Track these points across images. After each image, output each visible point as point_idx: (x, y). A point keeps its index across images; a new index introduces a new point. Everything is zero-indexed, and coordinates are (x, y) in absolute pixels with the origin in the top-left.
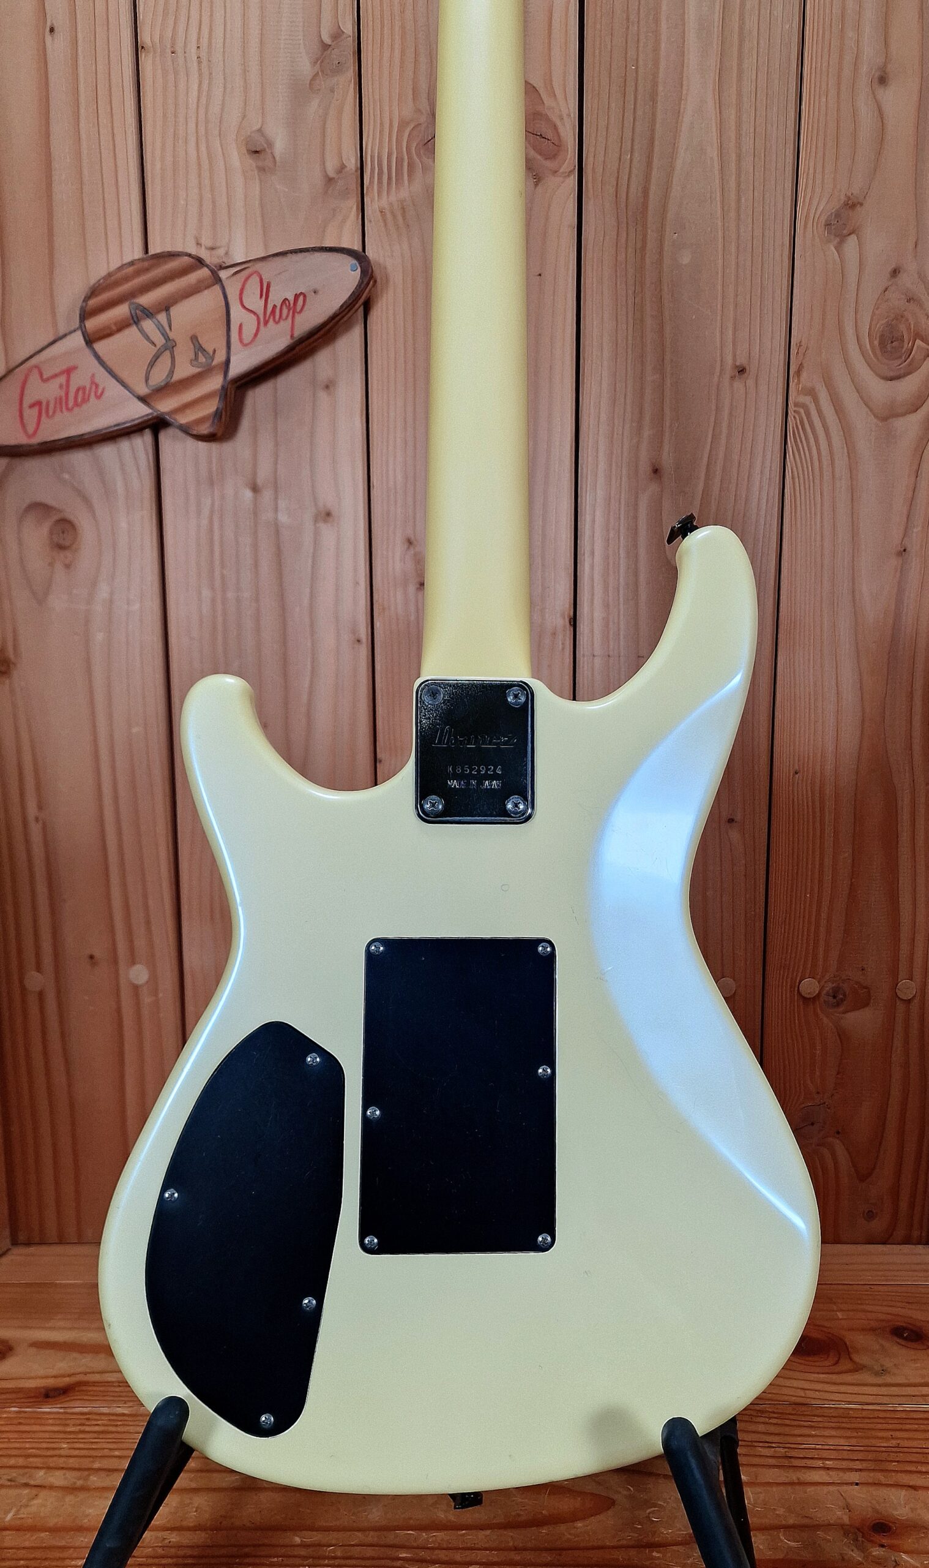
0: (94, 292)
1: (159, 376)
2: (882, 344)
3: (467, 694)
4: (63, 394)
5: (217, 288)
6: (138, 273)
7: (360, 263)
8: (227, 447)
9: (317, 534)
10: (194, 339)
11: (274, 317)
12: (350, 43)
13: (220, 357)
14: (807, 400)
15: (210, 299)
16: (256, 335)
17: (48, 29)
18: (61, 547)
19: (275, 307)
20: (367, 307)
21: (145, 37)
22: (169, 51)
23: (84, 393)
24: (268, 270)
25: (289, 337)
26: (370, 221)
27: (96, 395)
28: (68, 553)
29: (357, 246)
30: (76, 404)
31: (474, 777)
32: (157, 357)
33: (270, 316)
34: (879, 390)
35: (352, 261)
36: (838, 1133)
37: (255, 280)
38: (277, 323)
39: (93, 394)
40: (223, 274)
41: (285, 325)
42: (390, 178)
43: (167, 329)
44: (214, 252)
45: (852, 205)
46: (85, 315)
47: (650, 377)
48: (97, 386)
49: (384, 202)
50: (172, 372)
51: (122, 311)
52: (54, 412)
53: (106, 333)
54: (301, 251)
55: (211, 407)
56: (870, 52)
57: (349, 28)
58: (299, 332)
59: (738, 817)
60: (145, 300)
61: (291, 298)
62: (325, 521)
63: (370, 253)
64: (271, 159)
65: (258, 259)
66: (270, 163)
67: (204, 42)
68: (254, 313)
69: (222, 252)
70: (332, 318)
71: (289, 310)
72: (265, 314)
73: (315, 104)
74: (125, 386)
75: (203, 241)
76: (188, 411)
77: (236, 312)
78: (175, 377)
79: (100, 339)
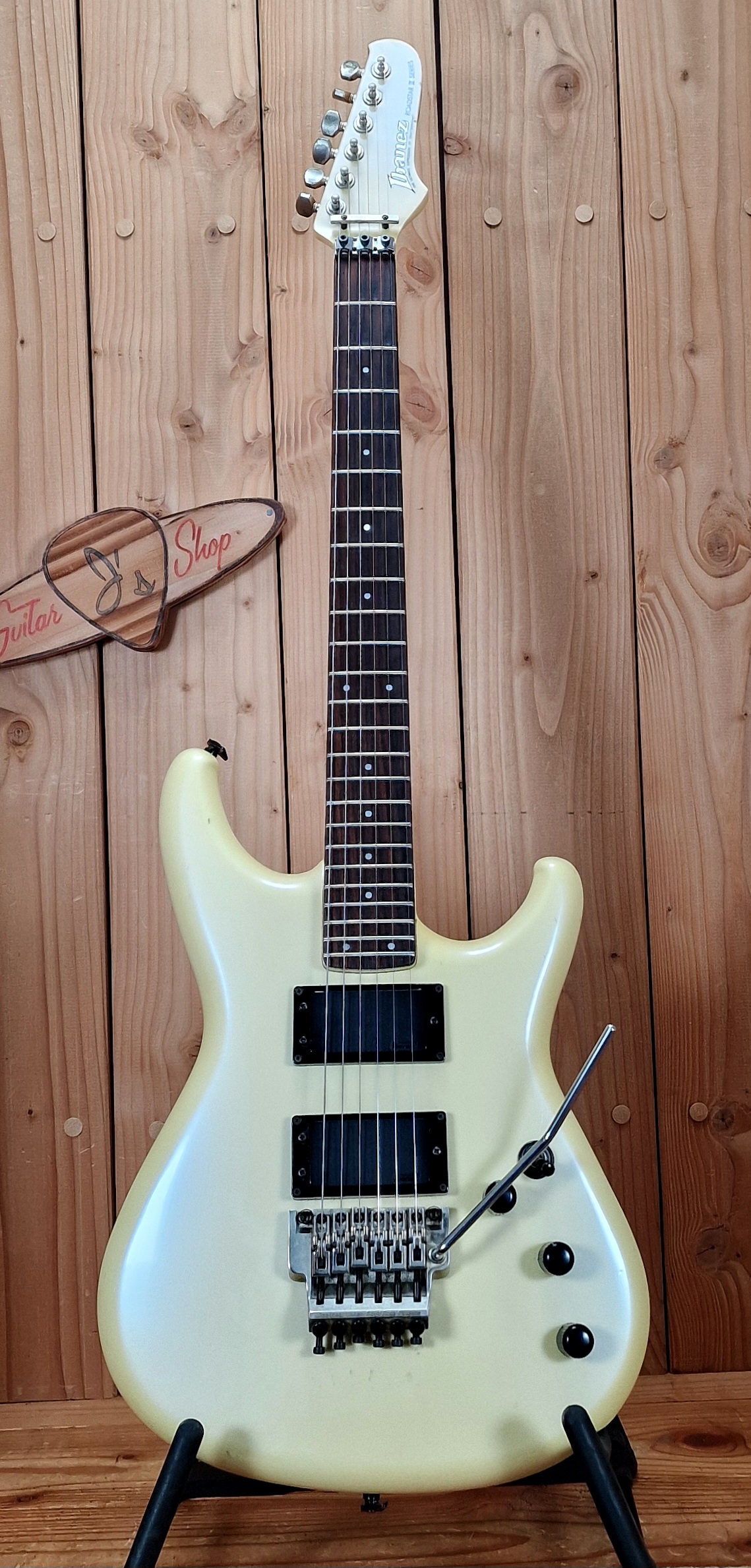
0: (56, 542)
1: (108, 604)
2: (710, 548)
4: (27, 622)
5: (157, 533)
6: (92, 525)
7: (274, 509)
8: (161, 655)
9: (238, 723)
10: (138, 573)
11: (204, 554)
12: (264, 342)
13: (159, 587)
14: (651, 597)
15: (153, 541)
16: (189, 568)
17: (19, 342)
18: (17, 744)
19: (205, 545)
20: (279, 540)
21: (97, 344)
22: (116, 354)
23: (45, 620)
24: (199, 519)
25: (216, 568)
26: (281, 474)
27: (54, 620)
28: (22, 749)
29: (271, 496)
30: (38, 629)
32: (106, 590)
33: (202, 552)
34: (712, 586)
35: (267, 508)
36: (738, 1256)
37: (189, 525)
38: (207, 558)
39: (52, 620)
40: (162, 523)
42: (296, 441)
43: (116, 567)
44: (152, 503)
45: (675, 444)
46: (47, 560)
48: (56, 613)
49: (292, 459)
50: (118, 600)
51: (79, 554)
52: (19, 636)
53: (64, 573)
54: (227, 502)
55: (152, 626)
56: (680, 330)
57: (262, 331)
58: (225, 563)
59: (621, 953)
60: (98, 546)
61: (218, 539)
62: (246, 712)
63: (281, 499)
64: (199, 430)
65: (191, 510)
66: (198, 434)
67: (146, 347)
68: (188, 551)
69: (159, 502)
70: (252, 552)
71: (216, 548)
72: (197, 552)
73: (235, 390)
74: (78, 612)
75: (143, 496)
76: (131, 630)
77: (173, 551)
78: (122, 604)
79: (60, 577)
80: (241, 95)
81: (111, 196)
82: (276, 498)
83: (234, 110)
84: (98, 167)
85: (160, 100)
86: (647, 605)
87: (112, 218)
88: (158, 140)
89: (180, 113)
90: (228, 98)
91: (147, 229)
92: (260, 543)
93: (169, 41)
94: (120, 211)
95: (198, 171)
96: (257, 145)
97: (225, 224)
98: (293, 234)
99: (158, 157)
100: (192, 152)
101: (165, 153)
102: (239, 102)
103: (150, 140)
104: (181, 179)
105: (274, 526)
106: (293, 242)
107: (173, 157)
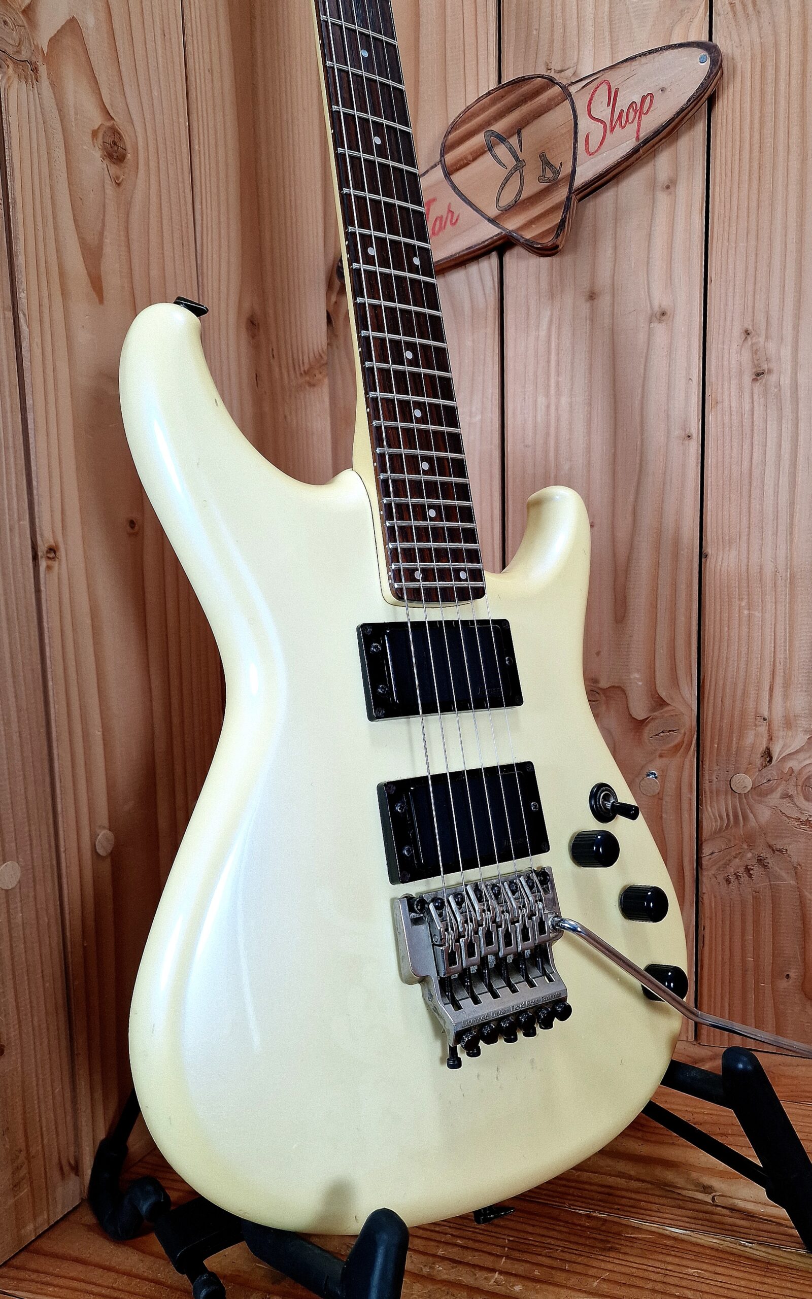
0: (454, 127)
1: (508, 198)
5: (566, 103)
6: (494, 102)
7: (710, 54)
8: (567, 259)
9: (650, 334)
10: (542, 156)
11: (621, 123)
13: (566, 170)
15: (559, 115)
16: (601, 144)
19: (622, 111)
20: (712, 101)
23: (440, 221)
24: (615, 79)
25: (634, 139)
26: (719, 15)
27: (451, 221)
29: (705, 38)
30: (434, 233)
33: (618, 120)
35: (701, 53)
37: (604, 87)
38: (623, 128)
39: (448, 222)
40: (573, 90)
41: (631, 128)
43: (518, 150)
44: (562, 74)
46: (444, 151)
48: (453, 213)
50: (520, 191)
53: (462, 164)
54: (650, 52)
55: (556, 219)
58: (643, 135)
60: (499, 126)
61: (638, 101)
62: (660, 321)
63: (718, 42)
65: (608, 68)
68: (602, 121)
69: (569, 72)
70: (678, 115)
71: (636, 114)
72: (612, 121)
74: (477, 210)
75: (552, 66)
76: (534, 226)
77: (585, 123)
78: (524, 195)
79: (458, 170)
82: (711, 39)
92: (689, 100)
105: (708, 76)
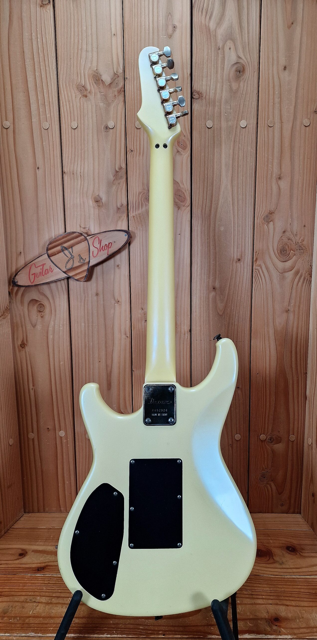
0: (50, 243)
1: (69, 266)
2: (281, 252)
3: (158, 389)
4: (42, 271)
5: (86, 241)
6: (63, 238)
7: (127, 234)
8: (89, 283)
9: (115, 307)
10: (79, 255)
11: (103, 249)
12: (124, 171)
13: (87, 260)
14: (259, 268)
15: (84, 244)
16: (97, 254)
17: (37, 168)
18: (40, 312)
19: (103, 246)
20: (129, 244)
21: (65, 170)
22: (72, 173)
23: (47, 271)
24: (100, 236)
25: (107, 255)
26: (130, 220)
27: (51, 271)
28: (42, 313)
29: (125, 228)
30: (45, 274)
31: (159, 413)
32: (69, 261)
34: (280, 265)
35: (124, 234)
36: (272, 480)
37: (97, 239)
38: (103, 251)
40: (88, 238)
41: (106, 252)
42: (136, 208)
43: (72, 253)
44: (85, 229)
45: (271, 213)
46: (48, 250)
47: (212, 262)
48: (51, 269)
49: (134, 214)
50: (73, 265)
52: (39, 276)
53: (54, 254)
54: (110, 231)
55: (85, 274)
56: (276, 170)
57: (124, 166)
58: (110, 253)
59: (240, 387)
60: (65, 245)
61: (108, 244)
62: (117, 303)
63: (130, 229)
64: (101, 203)
65: (98, 233)
66: (101, 204)
67: (82, 171)
68: (97, 248)
69: (87, 229)
70: (119, 249)
71: (107, 247)
72: (100, 248)
73: (114, 187)
74: (59, 269)
75: (82, 226)
76: (78, 275)
77: (92, 248)
79: (52, 256)
80: (117, 72)
81: (69, 112)
82: (128, 230)
83: (114, 79)
84: (64, 101)
85: (86, 73)
86: (257, 271)
87: (69, 121)
88: (86, 90)
89: (94, 79)
90: (112, 74)
91: (82, 126)
92: (123, 245)
93: (90, 49)
94: (72, 118)
95: (101, 103)
96: (123, 93)
97: (111, 124)
98: (136, 129)
99: (86, 96)
100: (99, 95)
101: (88, 95)
102: (116, 75)
103: (83, 90)
104: (95, 106)
105: (127, 240)
106: (136, 132)
107: (91, 97)
